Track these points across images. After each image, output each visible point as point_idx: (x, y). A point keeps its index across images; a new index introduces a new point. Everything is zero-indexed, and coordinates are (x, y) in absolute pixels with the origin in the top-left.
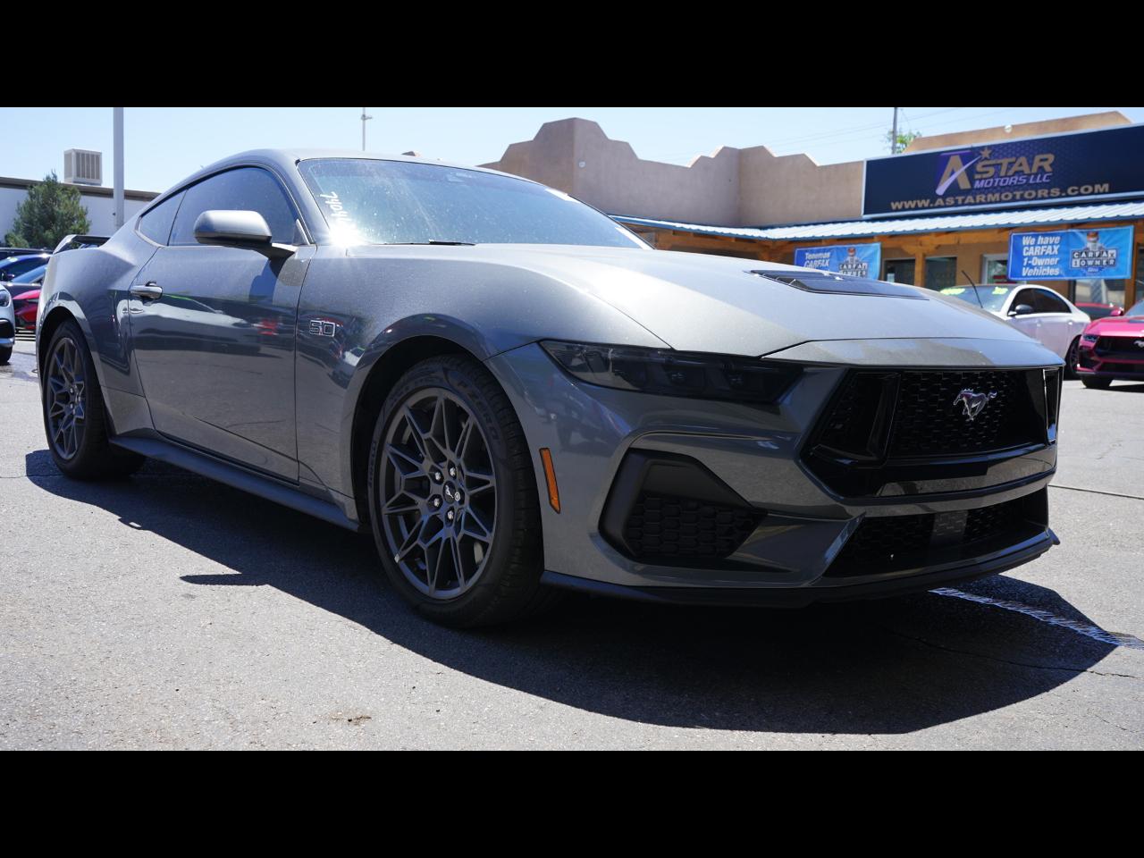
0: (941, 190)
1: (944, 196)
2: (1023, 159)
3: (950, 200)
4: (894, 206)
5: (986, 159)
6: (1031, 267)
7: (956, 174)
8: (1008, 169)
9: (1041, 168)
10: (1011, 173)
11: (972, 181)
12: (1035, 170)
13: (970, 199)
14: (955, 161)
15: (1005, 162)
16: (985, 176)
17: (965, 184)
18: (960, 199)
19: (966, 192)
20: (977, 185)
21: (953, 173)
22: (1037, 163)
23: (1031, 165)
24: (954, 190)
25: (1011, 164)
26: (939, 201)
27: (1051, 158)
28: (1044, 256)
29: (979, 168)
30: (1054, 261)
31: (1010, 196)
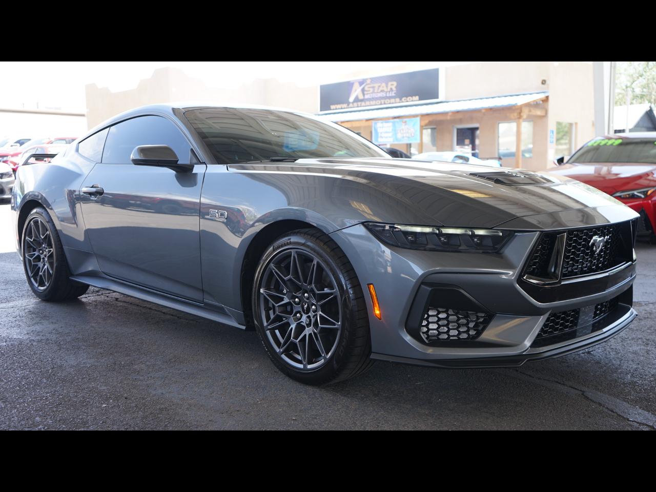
0: (351, 99)
1: (353, 103)
2: (384, 85)
3: (355, 104)
4: (332, 107)
5: (369, 84)
6: (382, 137)
7: (356, 92)
8: (378, 89)
9: (391, 89)
10: (379, 91)
11: (364, 95)
12: (389, 90)
13: (363, 104)
14: (356, 86)
15: (376, 85)
16: (368, 93)
17: (361, 97)
18: (359, 103)
19: (362, 101)
20: (366, 97)
21: (356, 91)
22: (389, 87)
23: (387, 87)
24: (357, 100)
25: (379, 86)
26: (351, 105)
27: (395, 84)
28: (386, 132)
29: (366, 88)
30: (390, 135)
31: (380, 103)
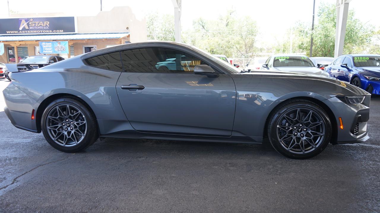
0: (21, 29)
1: (22, 30)
2: (41, 22)
3: (23, 32)
4: (7, 32)
5: (32, 21)
6: (45, 50)
7: (24, 25)
8: (38, 25)
9: (46, 25)
10: (39, 26)
11: (29, 27)
12: (45, 25)
13: (29, 32)
14: (23, 21)
15: (37, 22)
16: (32, 26)
17: (27, 28)
18: (26, 31)
19: (28, 30)
20: (30, 28)
21: (23, 24)
22: (45, 24)
23: (44, 24)
24: (24, 29)
25: (39, 23)
26: (21, 32)
27: (49, 23)
28: (48, 48)
29: (30, 23)
30: (51, 49)
31: (39, 32)
